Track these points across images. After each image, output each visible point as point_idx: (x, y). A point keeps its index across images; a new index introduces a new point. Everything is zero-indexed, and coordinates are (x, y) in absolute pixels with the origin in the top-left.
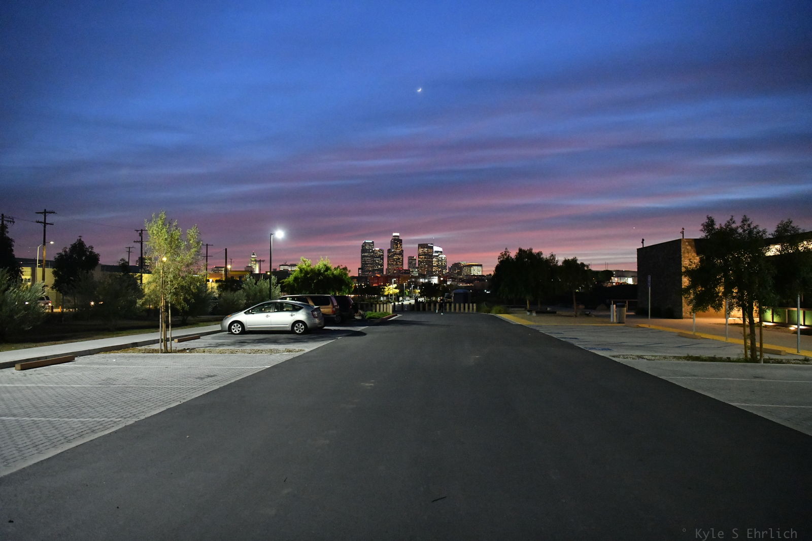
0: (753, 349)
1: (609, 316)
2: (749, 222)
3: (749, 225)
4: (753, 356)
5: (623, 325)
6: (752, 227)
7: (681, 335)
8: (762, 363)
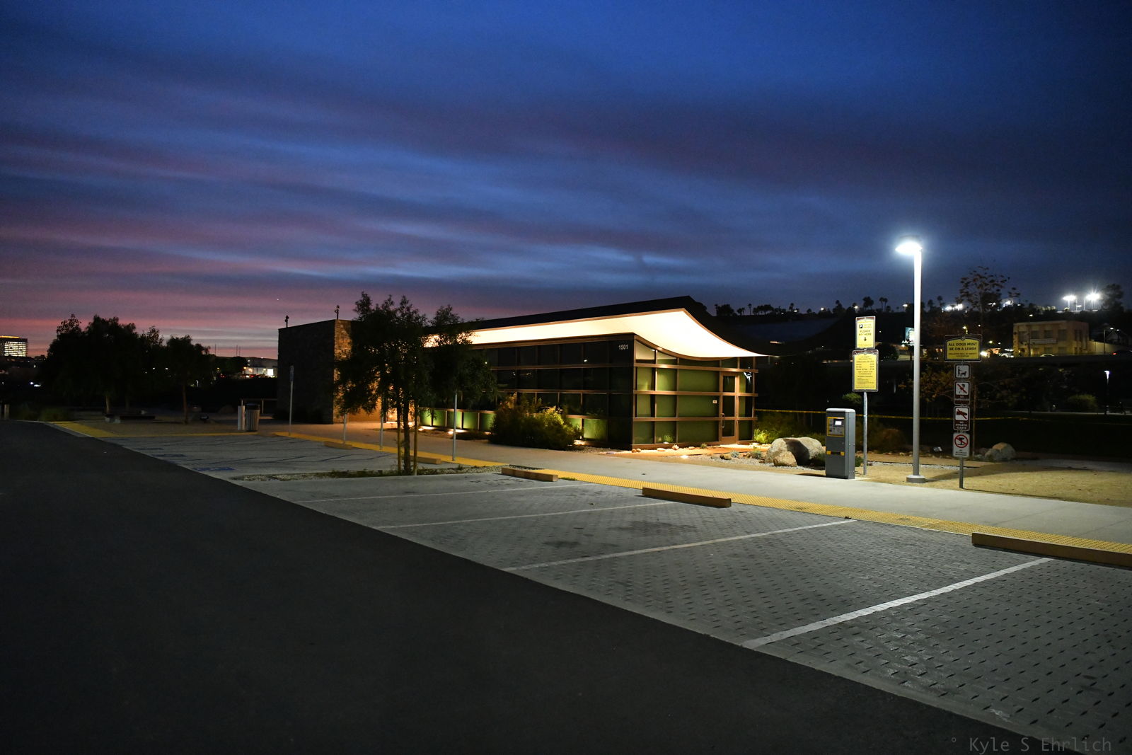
0: (407, 459)
1: (235, 422)
2: (408, 305)
3: (408, 309)
4: (407, 467)
5: (255, 433)
6: (411, 311)
7: (328, 445)
8: (416, 476)
